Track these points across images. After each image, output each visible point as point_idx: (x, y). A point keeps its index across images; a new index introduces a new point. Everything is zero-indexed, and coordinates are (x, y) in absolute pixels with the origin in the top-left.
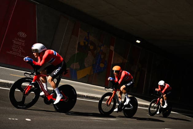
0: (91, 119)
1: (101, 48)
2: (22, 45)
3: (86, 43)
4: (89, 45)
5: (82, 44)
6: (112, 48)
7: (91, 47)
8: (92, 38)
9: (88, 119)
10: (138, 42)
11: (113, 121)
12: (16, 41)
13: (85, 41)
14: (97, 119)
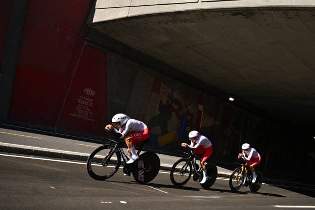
0: (191, 198)
1: (187, 108)
2: (89, 105)
3: (170, 102)
4: (173, 104)
5: (165, 103)
6: (201, 108)
7: (176, 107)
8: (176, 96)
9: (188, 198)
10: (231, 99)
11: (217, 199)
12: (81, 100)
13: (168, 100)
14: (199, 198)
